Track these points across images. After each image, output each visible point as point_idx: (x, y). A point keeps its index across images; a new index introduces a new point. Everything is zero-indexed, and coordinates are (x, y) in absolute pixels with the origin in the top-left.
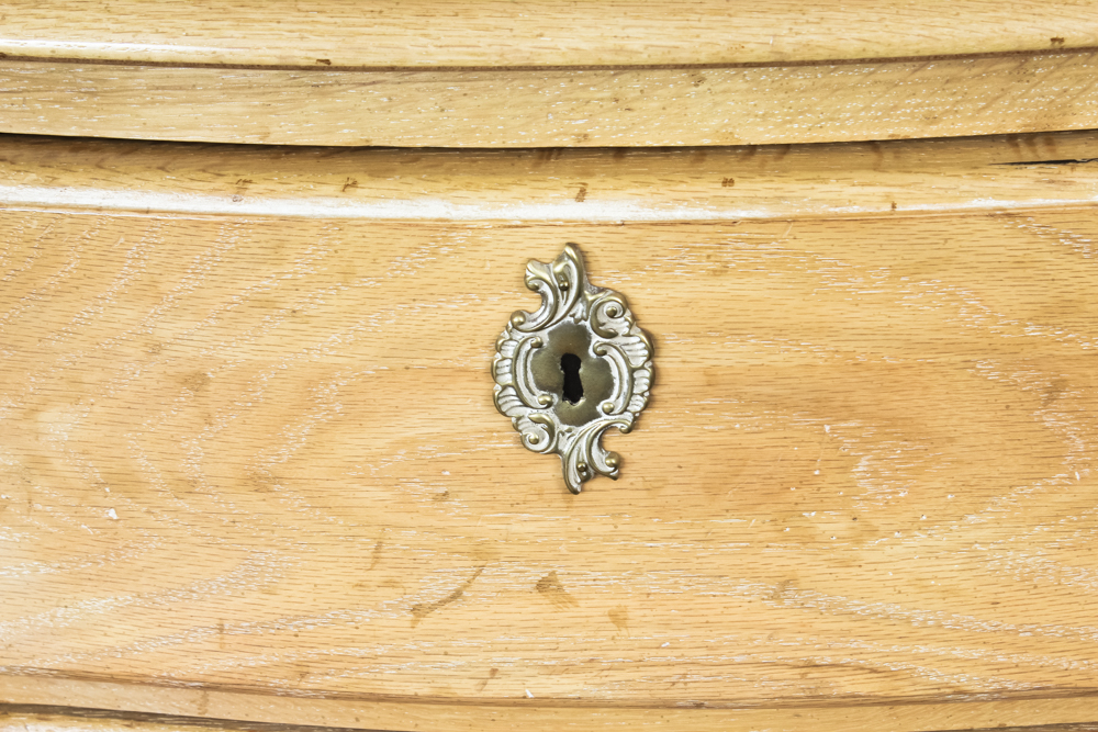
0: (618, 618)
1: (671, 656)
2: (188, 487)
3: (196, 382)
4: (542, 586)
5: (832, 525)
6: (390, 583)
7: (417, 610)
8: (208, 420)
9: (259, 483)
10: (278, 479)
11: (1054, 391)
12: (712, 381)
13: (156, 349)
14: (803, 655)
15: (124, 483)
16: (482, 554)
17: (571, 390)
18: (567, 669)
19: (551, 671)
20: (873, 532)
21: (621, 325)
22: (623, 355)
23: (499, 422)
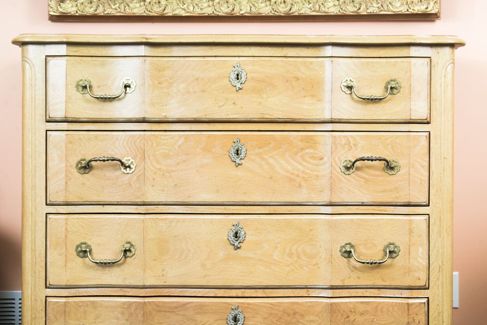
0: (242, 107)
1: (247, 112)
2: (195, 92)
3: (197, 79)
4: (234, 103)
5: (265, 96)
6: (217, 103)
7: (220, 107)
8: (198, 84)
9: (203, 91)
10: (205, 91)
11: (288, 81)
12: (252, 78)
13: (193, 75)
14: (262, 112)
15: (188, 92)
16: (227, 99)
17: (238, 79)
18: (236, 114)
19: (234, 114)
20: (269, 97)
21: (243, 71)
22: (243, 76)
23: (230, 83)
